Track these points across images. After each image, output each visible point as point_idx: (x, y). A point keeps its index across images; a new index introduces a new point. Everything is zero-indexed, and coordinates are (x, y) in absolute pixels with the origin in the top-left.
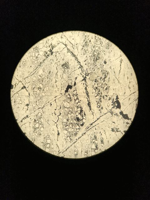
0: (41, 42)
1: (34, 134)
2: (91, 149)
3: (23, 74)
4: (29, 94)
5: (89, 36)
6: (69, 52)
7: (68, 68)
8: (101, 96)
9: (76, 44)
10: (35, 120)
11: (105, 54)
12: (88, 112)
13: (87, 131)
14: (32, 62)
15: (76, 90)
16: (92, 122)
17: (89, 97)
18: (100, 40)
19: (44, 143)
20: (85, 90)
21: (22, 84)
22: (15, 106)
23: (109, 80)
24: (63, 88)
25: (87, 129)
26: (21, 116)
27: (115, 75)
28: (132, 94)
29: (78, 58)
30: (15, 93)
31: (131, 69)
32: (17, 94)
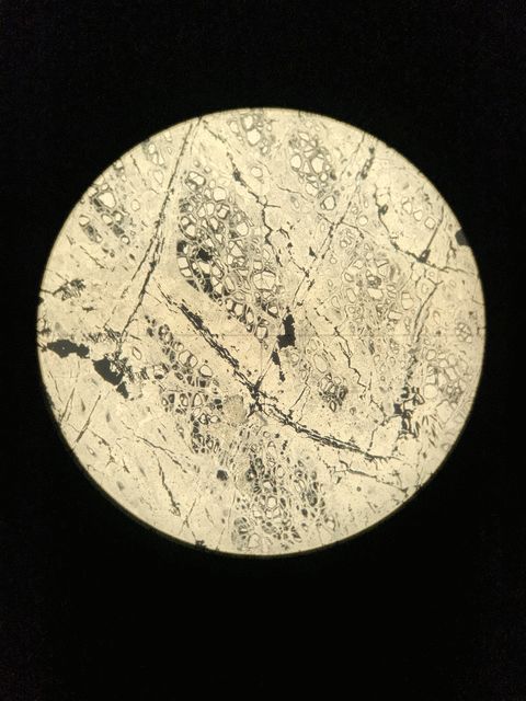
1: (313, 133)
3: (449, 296)
4: (395, 246)
6: (349, 444)
7: (325, 395)
8: (175, 367)
9: (339, 479)
10: (333, 177)
11: (239, 500)
12: (185, 297)
13: (156, 234)
14: (441, 349)
15: (261, 342)
16: (154, 272)
17: (212, 344)
18: (278, 533)
19: (265, 122)
20: (235, 358)
21: (436, 264)
22: (417, 184)
23: (178, 430)
24: (304, 326)
25: (159, 243)
26: (384, 166)
27: (168, 455)
28: (83, 429)
29: (313, 441)
30: (441, 226)
31: (132, 503)
32: (435, 225)
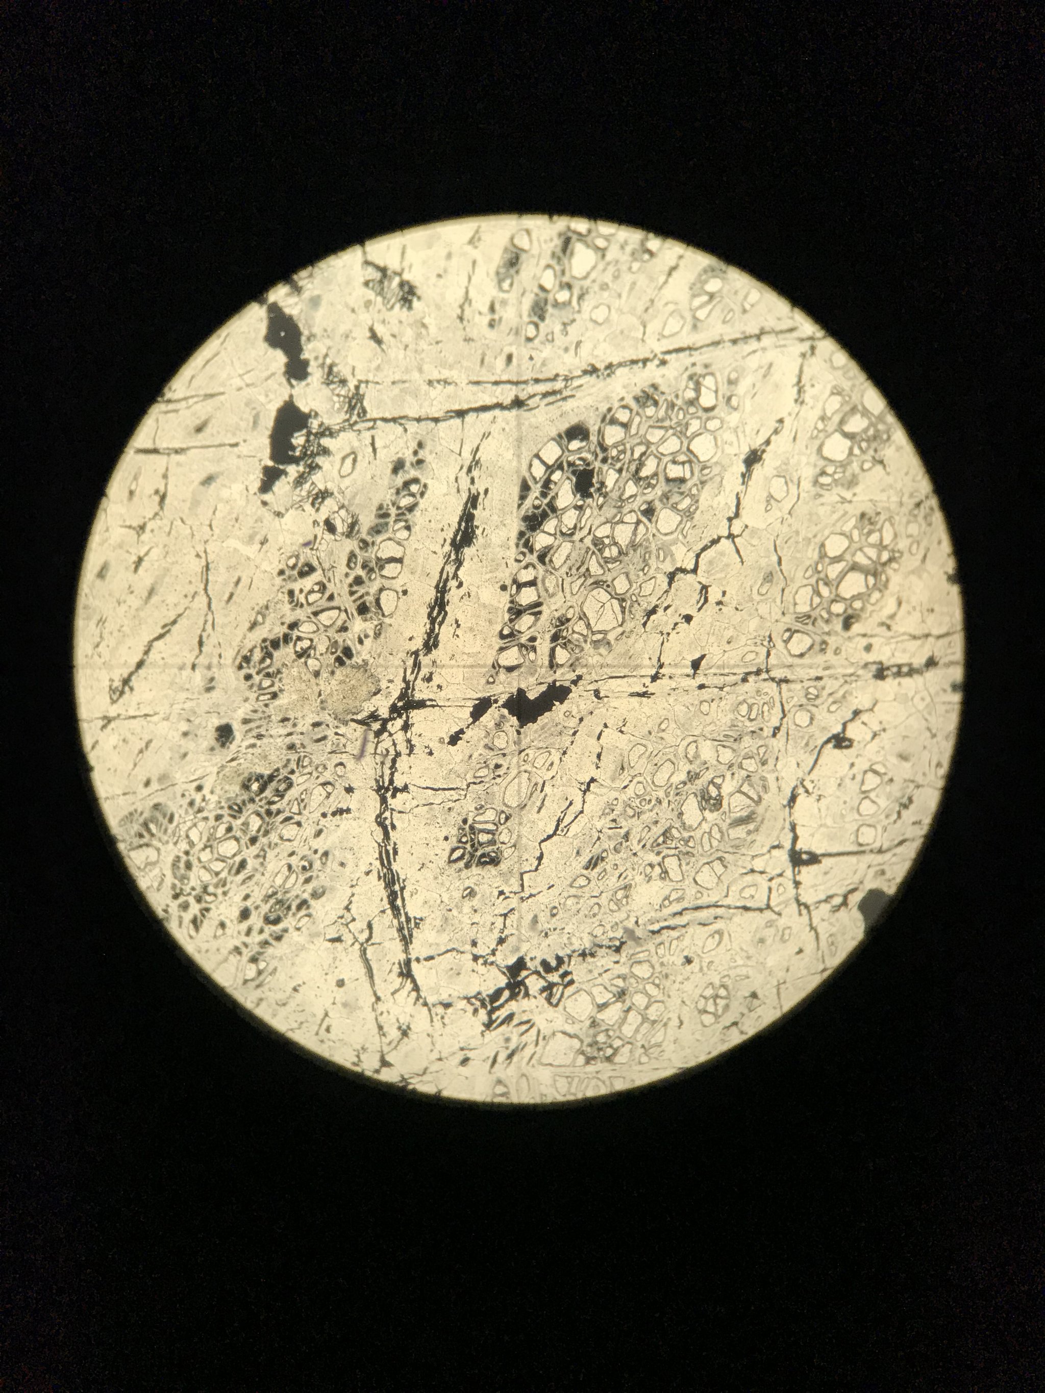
1: (903, 544)
4: (793, 798)
5: (237, 951)
6: (408, 920)
7: (468, 829)
10: (847, 624)
11: (199, 788)
12: (495, 491)
13: (572, 378)
14: (664, 981)
15: (494, 667)
16: (506, 412)
17: (441, 585)
18: (181, 889)
19: (871, 452)
20: (440, 637)
21: (802, 886)
22: (920, 774)
23: (259, 613)
24: (566, 725)
25: (560, 392)
26: (917, 700)
27: (206, 622)
28: (164, 449)
29: (377, 855)
30: (873, 856)
31: (86, 607)
32: (868, 845)
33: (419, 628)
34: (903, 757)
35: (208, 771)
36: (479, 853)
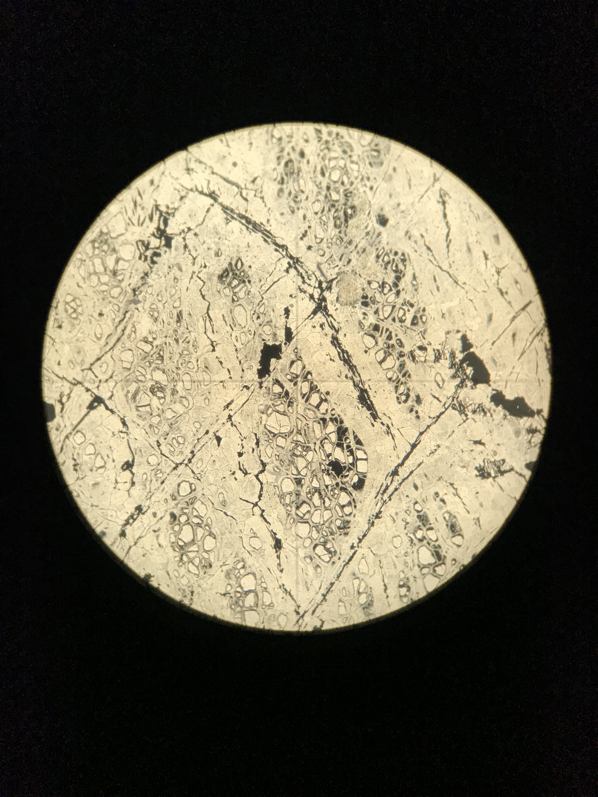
0: (113, 208)
1: (183, 571)
2: (416, 568)
3: (79, 352)
4: (124, 424)
5: (291, 136)
6: (233, 218)
7: (244, 280)
8: (401, 355)
9: (253, 181)
10: (173, 516)
11: (371, 188)
12: (370, 429)
13: (383, 505)
14: (102, 296)
15: (300, 357)
16: (396, 465)
17: (354, 369)
18: (338, 139)
19: (232, 595)
20: (334, 348)
21: (84, 391)
22: (82, 484)
23: (417, 284)
24: (247, 363)
25: (382, 494)
26: (114, 514)
27: (435, 259)
28: (520, 313)
29: (272, 232)
30: (68, 432)
31: (490, 217)
32: (75, 435)
33: (346, 343)
34: (96, 484)
35: (375, 199)
36: (231, 274)
